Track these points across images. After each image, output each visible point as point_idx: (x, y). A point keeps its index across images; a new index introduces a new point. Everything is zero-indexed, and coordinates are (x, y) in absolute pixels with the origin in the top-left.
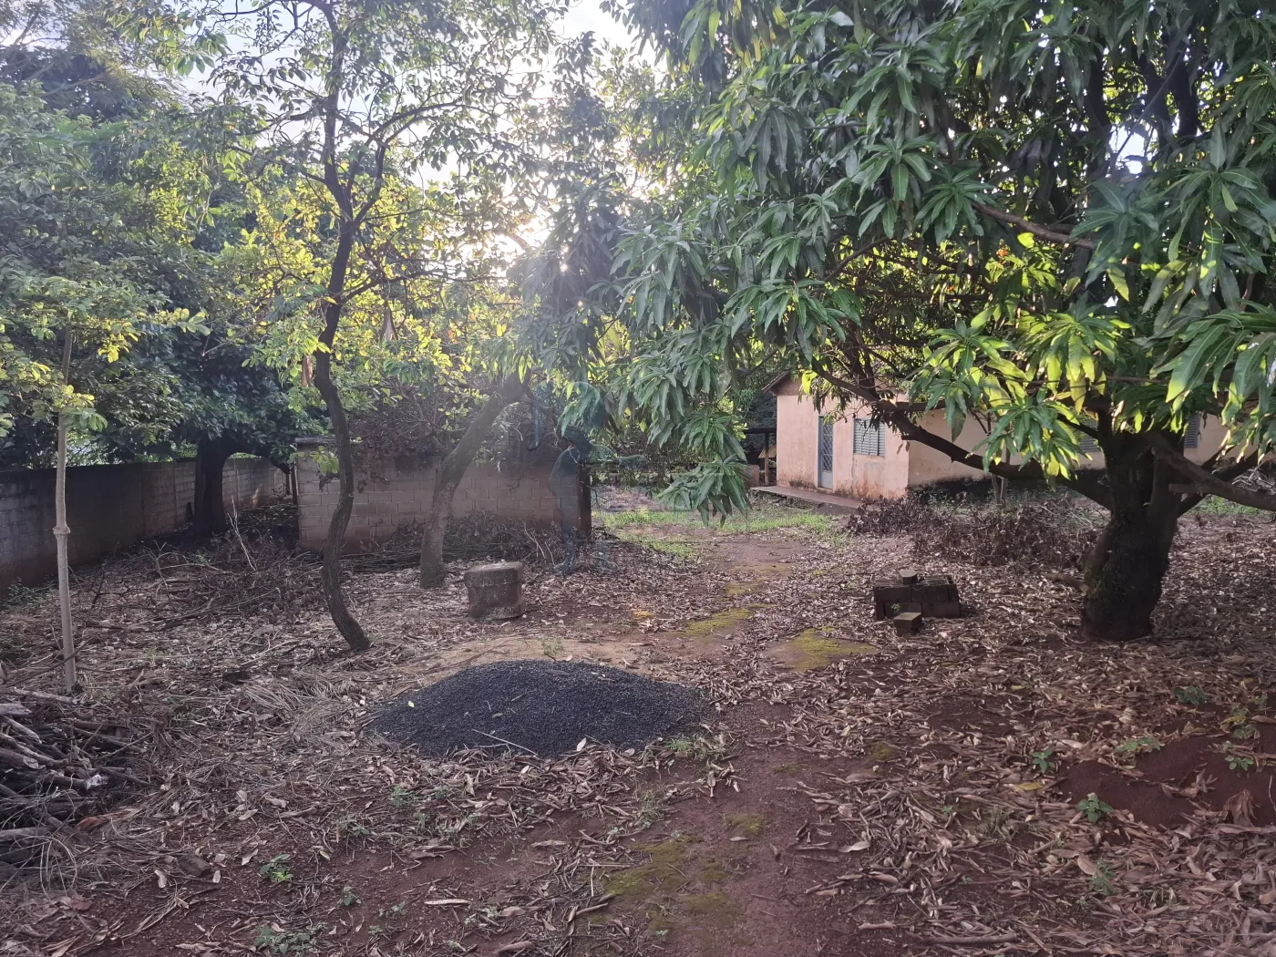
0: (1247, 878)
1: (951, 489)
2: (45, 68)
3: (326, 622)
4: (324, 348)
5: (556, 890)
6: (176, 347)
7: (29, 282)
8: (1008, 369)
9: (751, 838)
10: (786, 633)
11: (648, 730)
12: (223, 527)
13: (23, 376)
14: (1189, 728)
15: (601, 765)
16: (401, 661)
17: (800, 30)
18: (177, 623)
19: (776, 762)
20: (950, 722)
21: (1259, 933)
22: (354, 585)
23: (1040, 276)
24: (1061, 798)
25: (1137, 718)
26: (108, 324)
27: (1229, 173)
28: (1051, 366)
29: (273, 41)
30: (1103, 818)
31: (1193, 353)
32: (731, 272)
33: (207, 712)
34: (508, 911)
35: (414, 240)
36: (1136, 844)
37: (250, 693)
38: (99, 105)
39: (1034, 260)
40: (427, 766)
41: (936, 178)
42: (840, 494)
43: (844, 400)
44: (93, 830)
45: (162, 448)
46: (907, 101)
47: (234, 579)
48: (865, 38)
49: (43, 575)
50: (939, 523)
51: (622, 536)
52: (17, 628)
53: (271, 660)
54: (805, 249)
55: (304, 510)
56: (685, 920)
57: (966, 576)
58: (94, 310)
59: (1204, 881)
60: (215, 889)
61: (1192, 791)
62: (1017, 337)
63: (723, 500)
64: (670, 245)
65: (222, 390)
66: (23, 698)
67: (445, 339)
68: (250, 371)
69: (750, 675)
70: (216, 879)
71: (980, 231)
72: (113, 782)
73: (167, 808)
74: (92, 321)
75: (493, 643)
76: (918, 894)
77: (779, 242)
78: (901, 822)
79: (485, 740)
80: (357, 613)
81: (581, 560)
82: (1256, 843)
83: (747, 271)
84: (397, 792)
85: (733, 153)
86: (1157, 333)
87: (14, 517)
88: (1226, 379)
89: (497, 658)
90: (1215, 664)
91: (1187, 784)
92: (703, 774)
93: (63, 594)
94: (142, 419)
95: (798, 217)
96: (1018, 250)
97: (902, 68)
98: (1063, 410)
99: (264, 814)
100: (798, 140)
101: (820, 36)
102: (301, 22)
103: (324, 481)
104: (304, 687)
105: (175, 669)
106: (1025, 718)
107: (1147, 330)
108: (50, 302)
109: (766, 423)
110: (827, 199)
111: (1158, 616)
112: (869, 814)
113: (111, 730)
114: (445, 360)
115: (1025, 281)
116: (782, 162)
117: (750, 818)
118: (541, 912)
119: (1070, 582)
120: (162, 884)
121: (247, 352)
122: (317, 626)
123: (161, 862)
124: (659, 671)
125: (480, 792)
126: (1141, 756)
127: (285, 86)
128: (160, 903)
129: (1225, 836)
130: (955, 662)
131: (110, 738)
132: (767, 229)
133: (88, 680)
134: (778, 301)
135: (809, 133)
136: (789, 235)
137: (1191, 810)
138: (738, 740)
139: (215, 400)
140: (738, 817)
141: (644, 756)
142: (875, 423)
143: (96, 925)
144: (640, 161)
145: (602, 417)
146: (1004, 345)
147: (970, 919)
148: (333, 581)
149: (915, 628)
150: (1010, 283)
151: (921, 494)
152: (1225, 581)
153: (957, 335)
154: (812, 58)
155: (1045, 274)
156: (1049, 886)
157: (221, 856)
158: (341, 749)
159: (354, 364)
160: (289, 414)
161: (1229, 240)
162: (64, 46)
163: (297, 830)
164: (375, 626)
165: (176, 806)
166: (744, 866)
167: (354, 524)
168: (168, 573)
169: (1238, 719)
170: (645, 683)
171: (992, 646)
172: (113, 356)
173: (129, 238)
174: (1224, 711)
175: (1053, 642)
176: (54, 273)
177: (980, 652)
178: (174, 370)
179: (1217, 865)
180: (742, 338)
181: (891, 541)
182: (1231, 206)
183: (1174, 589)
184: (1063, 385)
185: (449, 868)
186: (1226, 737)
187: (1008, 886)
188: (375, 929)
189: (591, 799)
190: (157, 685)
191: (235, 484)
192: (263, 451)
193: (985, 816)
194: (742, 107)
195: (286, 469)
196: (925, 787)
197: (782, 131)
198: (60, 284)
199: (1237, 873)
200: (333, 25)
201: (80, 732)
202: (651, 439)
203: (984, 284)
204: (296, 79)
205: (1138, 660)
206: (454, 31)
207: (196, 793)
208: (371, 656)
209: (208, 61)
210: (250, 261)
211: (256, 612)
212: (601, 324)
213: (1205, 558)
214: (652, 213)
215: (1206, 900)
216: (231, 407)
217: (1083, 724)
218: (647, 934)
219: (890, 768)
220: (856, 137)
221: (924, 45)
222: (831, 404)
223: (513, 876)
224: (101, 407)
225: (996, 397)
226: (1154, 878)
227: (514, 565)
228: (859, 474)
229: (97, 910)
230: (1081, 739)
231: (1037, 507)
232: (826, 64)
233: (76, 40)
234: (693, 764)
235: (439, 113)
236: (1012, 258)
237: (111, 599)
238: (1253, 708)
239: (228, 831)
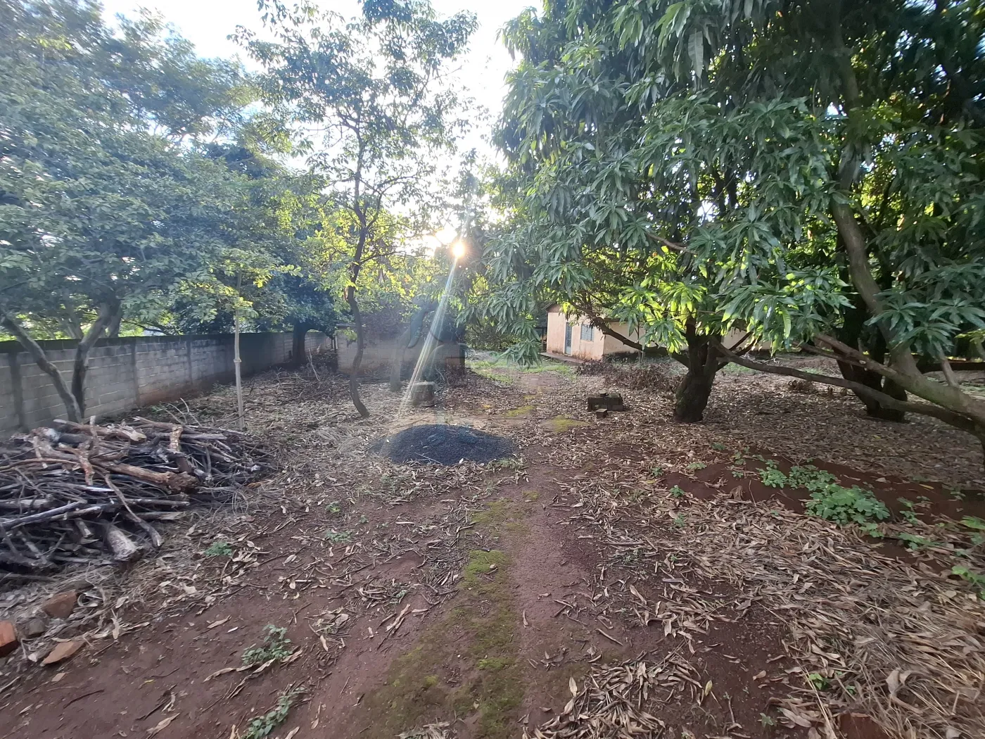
0: (739, 521)
1: (621, 356)
2: (227, 153)
3: (350, 404)
4: (353, 285)
5: (451, 520)
6: (286, 282)
7: (223, 250)
8: (655, 305)
9: (534, 501)
10: (550, 417)
11: (490, 456)
12: (305, 362)
13: (221, 292)
14: (717, 460)
15: (470, 470)
16: (383, 422)
17: (571, 150)
18: (287, 402)
19: (544, 470)
20: (618, 455)
21: (743, 544)
22: (362, 389)
23: (669, 265)
24: (663, 487)
25: (695, 455)
26: (257, 271)
27: (757, 224)
28: (672, 306)
29: (330, 143)
30: (681, 495)
31: (735, 302)
32: (536, 257)
33: (301, 441)
34: (431, 527)
35: (392, 237)
36: (693, 506)
37: (319, 433)
38: (251, 172)
39: (667, 258)
40: (395, 467)
41: (630, 221)
42: (574, 357)
43: (579, 315)
44: (255, 488)
45: (279, 327)
46: (619, 185)
47: (310, 384)
48: (600, 155)
49: (228, 380)
50: (615, 371)
51: (479, 373)
52: (217, 402)
53: (328, 419)
54: (571, 248)
55: (340, 355)
56: (506, 533)
57: (625, 393)
58: (253, 265)
59: (721, 522)
60: (307, 514)
61: (717, 486)
62: (658, 291)
63: (530, 358)
64: (510, 244)
65: (305, 301)
66: (223, 432)
67: (403, 282)
68: (317, 293)
69: (534, 434)
70: (307, 510)
71: (647, 245)
72: (262, 468)
73: (285, 480)
74: (250, 269)
75: (422, 417)
76: (603, 524)
77: (558, 245)
78: (596, 495)
79: (421, 457)
80: (364, 401)
81: (460, 382)
82: (743, 507)
83: (544, 256)
84: (383, 477)
85: (540, 204)
86: (720, 293)
87: (215, 354)
88: (751, 314)
89: (425, 423)
90: (728, 434)
91: (715, 482)
92: (514, 474)
93: (238, 389)
94: (271, 313)
95: (568, 234)
96: (660, 253)
97: (617, 170)
98: (678, 323)
99: (327, 484)
100: (569, 200)
101: (580, 154)
102: (344, 135)
103: (349, 343)
104: (342, 432)
105: (287, 422)
106: (650, 454)
107: (715, 290)
108: (233, 260)
109: (543, 325)
110: (581, 227)
111: (705, 413)
112: (582, 492)
113: (261, 447)
114: (402, 291)
115: (663, 267)
116: (561, 210)
117: (533, 493)
118: (445, 528)
119: (669, 397)
120: (284, 512)
121: (316, 285)
122: (347, 406)
123: (283, 502)
124: (495, 431)
125: (418, 478)
126: (697, 470)
127: (339, 166)
128: (284, 519)
129: (730, 504)
130: (621, 430)
131: (261, 450)
132: (554, 239)
133: (249, 425)
134: (558, 271)
135: (573, 197)
136: (563, 242)
137: (717, 493)
138: (528, 460)
139: (302, 306)
140: (528, 492)
141: (488, 466)
142: (591, 326)
143: (257, 528)
144: (493, 205)
145: (474, 319)
146: (654, 295)
147: (624, 535)
148: (354, 387)
149: (605, 415)
150: (657, 268)
151: (609, 358)
152: (733, 399)
153: (635, 290)
154: (575, 164)
155: (671, 266)
156: (657, 523)
157: (309, 501)
158: (359, 458)
159: (363, 292)
160: (334, 313)
161: (753, 253)
162: (235, 143)
163: (341, 491)
164: (373, 407)
165: (289, 480)
166: (530, 512)
167: (364, 362)
168: (282, 381)
169: (738, 456)
170: (489, 436)
171: (636, 423)
172: (260, 285)
173: (266, 232)
174: (732, 453)
175: (661, 422)
176: (233, 247)
177: (631, 426)
178: (284, 292)
179: (726, 516)
180: (541, 286)
181: (595, 378)
182: (757, 239)
183: (713, 402)
184: (677, 313)
185: (405, 509)
186: (732, 464)
187: (640, 522)
188: (375, 533)
189: (465, 483)
190: (279, 428)
191: (310, 344)
192: (323, 329)
193: (631, 494)
194: (544, 184)
195: (332, 338)
196: (607, 481)
197: (562, 195)
198: (237, 252)
199: (734, 519)
200: (359, 137)
201: (248, 448)
202: (498, 330)
203: (645, 268)
204: (344, 163)
205: (697, 431)
206: (415, 144)
207: (298, 474)
208: (370, 420)
209: (306, 152)
210: (319, 245)
211: (320, 399)
212: (475, 278)
213: (725, 389)
214: (499, 229)
215: (721, 530)
216: (309, 310)
217: (673, 457)
218: (490, 538)
219: (592, 473)
220: (594, 199)
221: (627, 160)
222: (573, 317)
223: (433, 513)
224: (255, 307)
225: (649, 317)
226: (700, 521)
227: (432, 383)
228: (582, 348)
229: (257, 522)
230: (672, 463)
231: (657, 366)
232: (582, 166)
233: (241, 141)
234: (509, 470)
235: (405, 180)
236: (658, 257)
237: (258, 391)
238: (743, 452)
239: (312, 490)
